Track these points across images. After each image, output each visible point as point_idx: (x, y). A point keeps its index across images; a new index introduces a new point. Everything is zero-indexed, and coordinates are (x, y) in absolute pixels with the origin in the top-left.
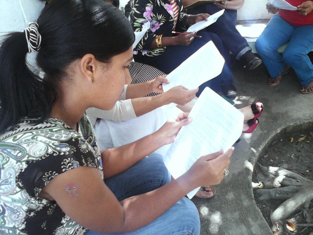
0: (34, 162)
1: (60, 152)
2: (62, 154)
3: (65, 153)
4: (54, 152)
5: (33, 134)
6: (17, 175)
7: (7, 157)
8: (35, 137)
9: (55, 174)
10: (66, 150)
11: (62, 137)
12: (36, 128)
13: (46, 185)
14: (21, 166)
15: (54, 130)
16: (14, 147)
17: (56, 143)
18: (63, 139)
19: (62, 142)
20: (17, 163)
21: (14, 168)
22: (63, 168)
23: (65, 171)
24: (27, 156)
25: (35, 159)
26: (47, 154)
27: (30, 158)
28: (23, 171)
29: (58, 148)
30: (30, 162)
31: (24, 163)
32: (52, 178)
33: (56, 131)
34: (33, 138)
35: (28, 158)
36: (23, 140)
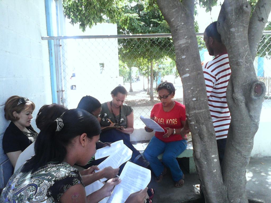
0: (59, 180)
1: (72, 176)
2: (73, 176)
3: (74, 176)
4: (69, 176)
5: (57, 168)
6: (48, 188)
7: (42, 180)
8: (59, 169)
9: (69, 186)
10: (74, 175)
11: (71, 170)
12: (58, 166)
13: (65, 191)
14: (51, 183)
15: (67, 166)
16: (46, 175)
17: (69, 172)
18: (72, 170)
19: (72, 171)
20: (48, 182)
21: (46, 185)
22: (73, 183)
23: (75, 184)
24: (55, 178)
25: (59, 179)
26: (66, 176)
27: (57, 179)
28: (52, 186)
29: (71, 174)
30: (57, 181)
31: (53, 182)
32: (68, 188)
33: (68, 167)
34: (57, 170)
35: (55, 179)
36: (52, 171)
